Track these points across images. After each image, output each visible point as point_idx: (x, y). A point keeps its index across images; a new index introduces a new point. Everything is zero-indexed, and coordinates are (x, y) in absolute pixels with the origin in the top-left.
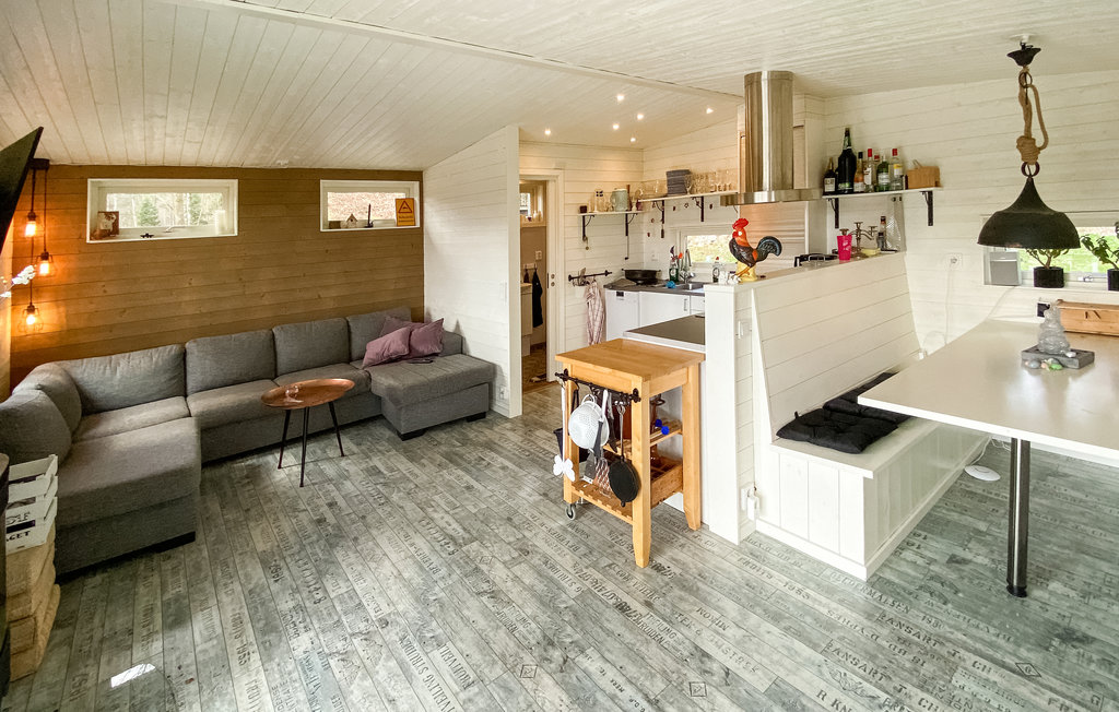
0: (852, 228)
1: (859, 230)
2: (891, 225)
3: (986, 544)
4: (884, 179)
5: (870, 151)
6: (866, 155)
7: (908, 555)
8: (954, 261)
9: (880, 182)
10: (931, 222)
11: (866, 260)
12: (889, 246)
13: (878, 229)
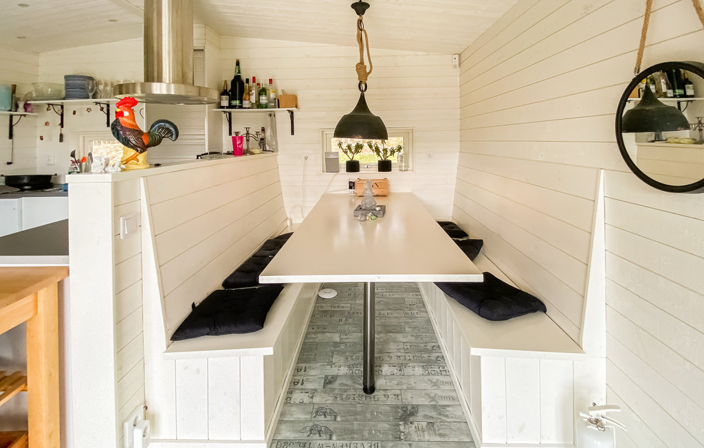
0: (243, 132)
1: (248, 133)
2: (268, 133)
3: (342, 353)
4: (263, 100)
5: (254, 78)
6: (251, 81)
7: (297, 397)
8: (306, 158)
9: (261, 101)
10: (293, 133)
11: (253, 155)
12: (268, 148)
13: (260, 137)
